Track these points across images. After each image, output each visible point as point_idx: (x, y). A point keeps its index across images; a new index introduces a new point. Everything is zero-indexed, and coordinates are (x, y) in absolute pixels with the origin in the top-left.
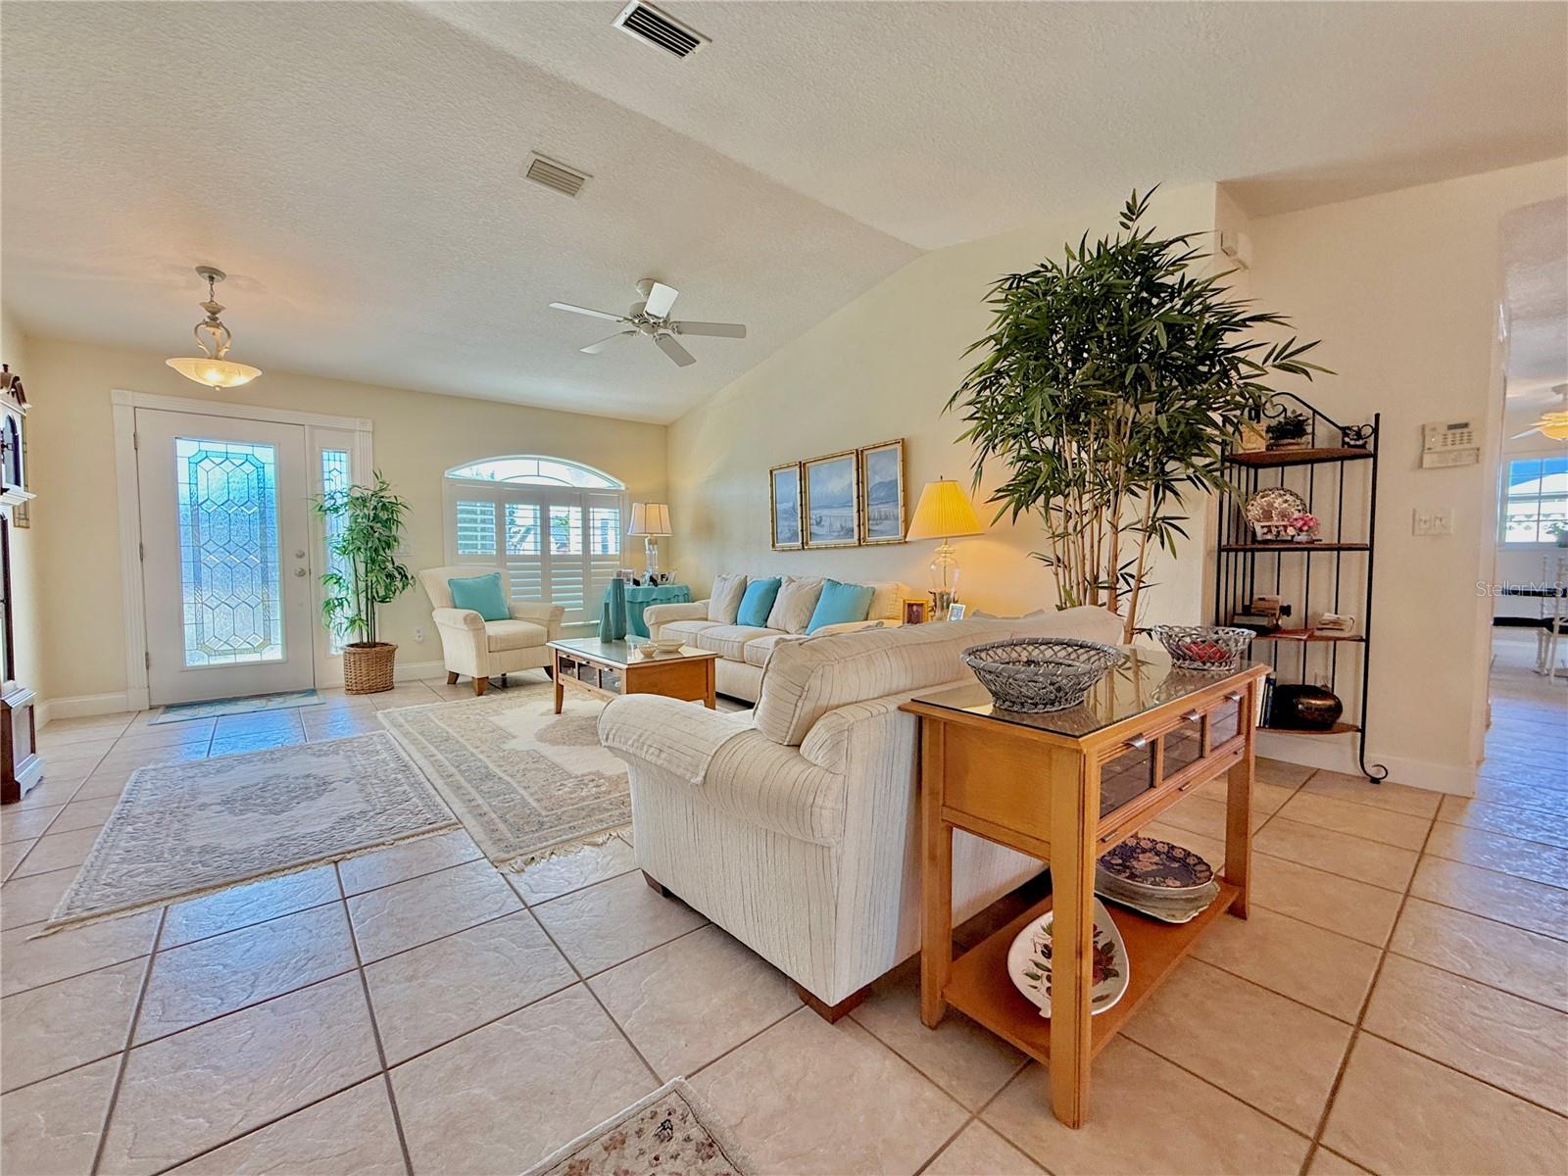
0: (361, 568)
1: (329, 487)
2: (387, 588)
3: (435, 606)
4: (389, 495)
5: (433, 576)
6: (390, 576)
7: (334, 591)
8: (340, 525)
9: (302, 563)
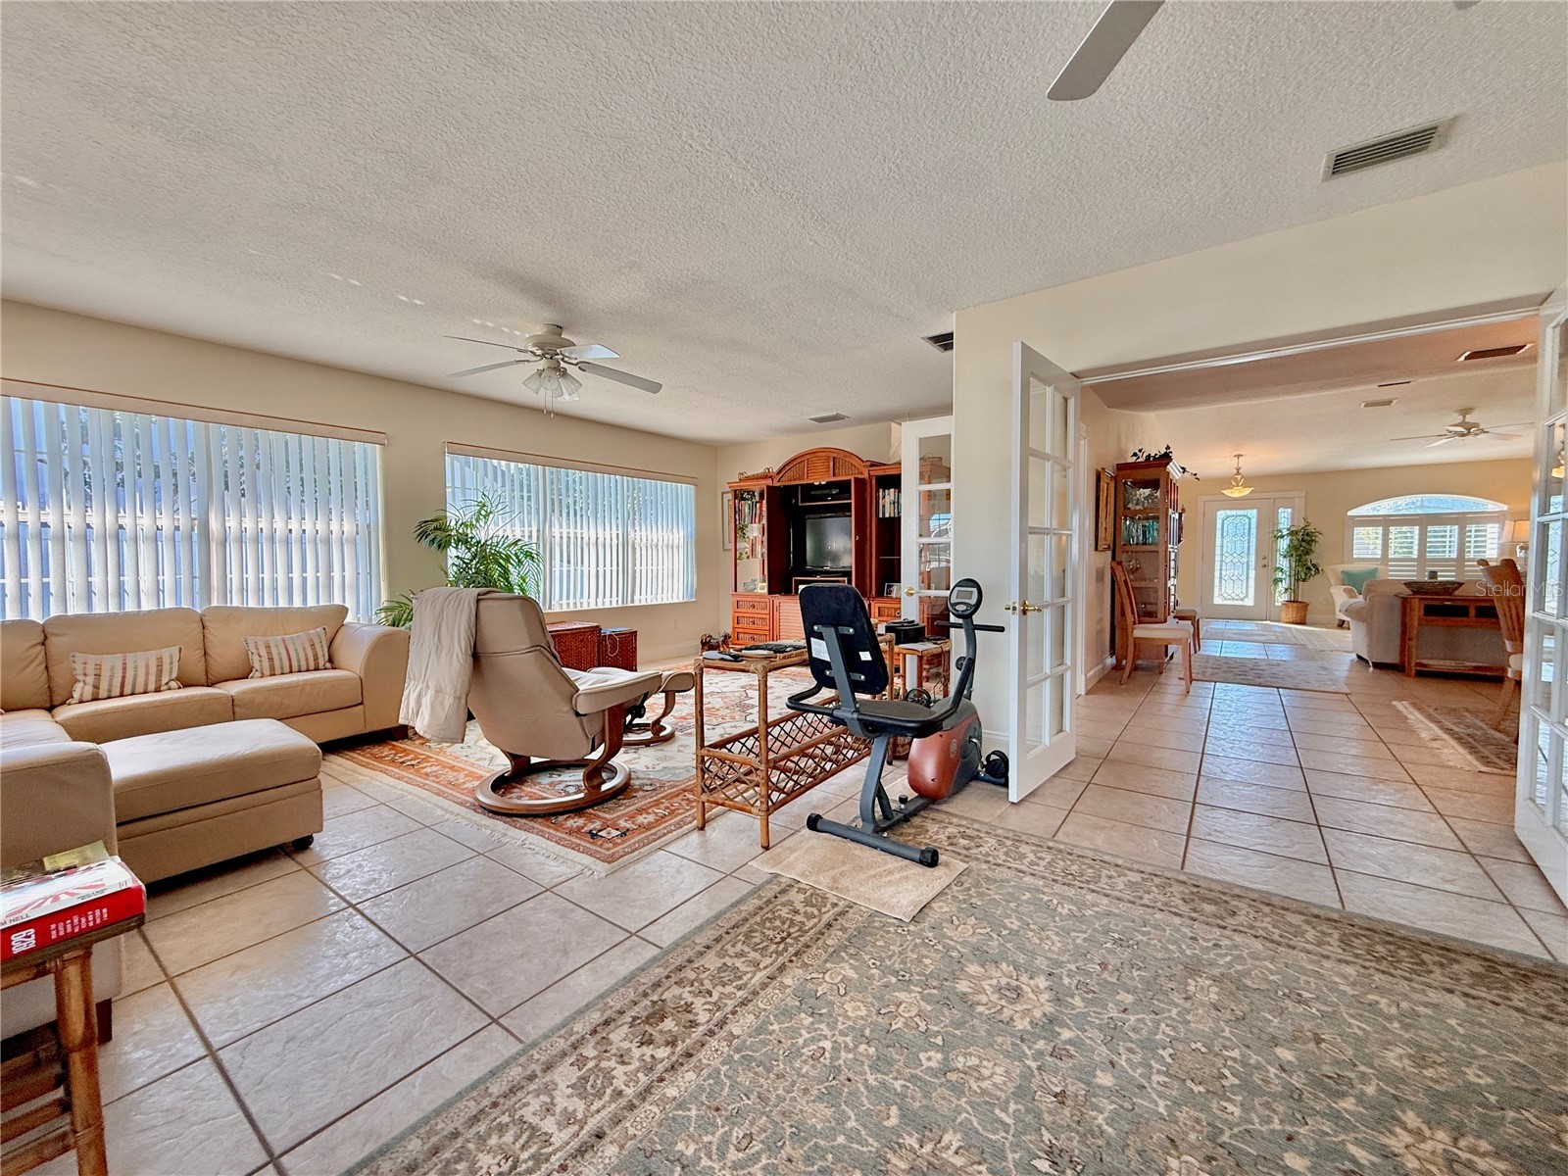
0: (1293, 564)
1: (1281, 526)
2: (1306, 574)
3: (1333, 582)
4: (1311, 529)
5: (1333, 569)
6: (1309, 568)
7: (1279, 575)
8: (1283, 544)
9: (1265, 562)
